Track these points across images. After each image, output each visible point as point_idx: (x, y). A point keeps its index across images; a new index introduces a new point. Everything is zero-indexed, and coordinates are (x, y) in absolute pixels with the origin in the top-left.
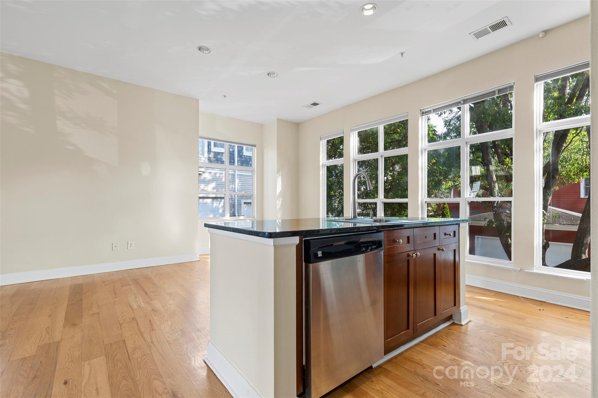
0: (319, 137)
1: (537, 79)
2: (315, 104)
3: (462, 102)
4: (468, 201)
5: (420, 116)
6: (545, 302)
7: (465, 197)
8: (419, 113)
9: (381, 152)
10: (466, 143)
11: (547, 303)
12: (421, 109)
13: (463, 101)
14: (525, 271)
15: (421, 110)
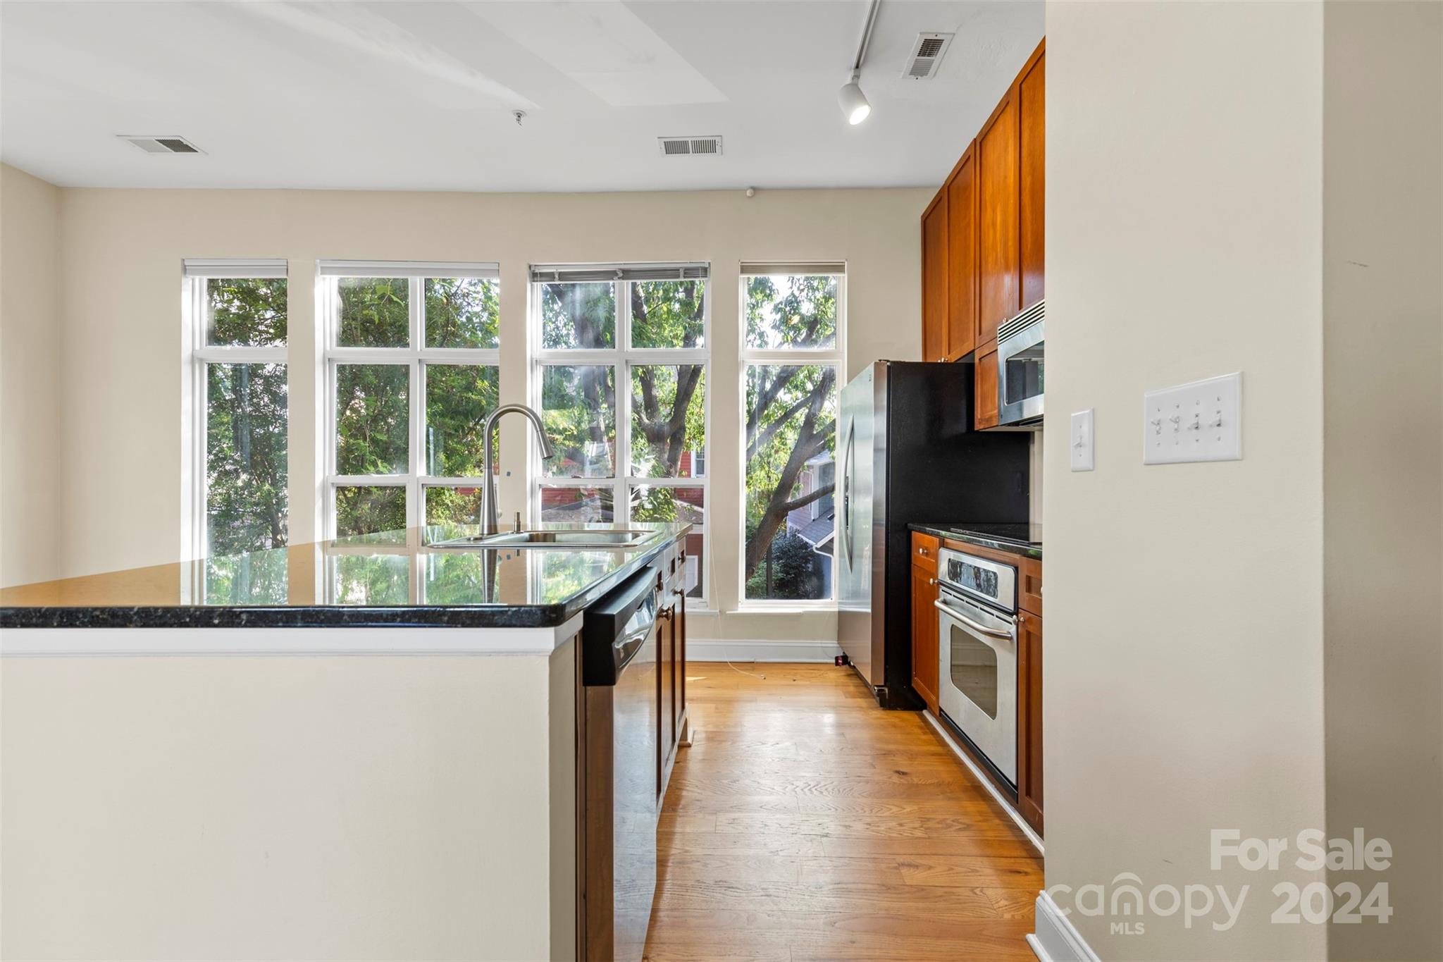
0: (180, 262)
1: (745, 269)
2: (178, 146)
3: (621, 275)
4: (630, 485)
5: (528, 279)
6: (753, 662)
7: (625, 476)
8: (526, 273)
9: (419, 350)
10: (627, 362)
11: (757, 663)
12: (532, 264)
13: (623, 273)
14: (728, 612)
15: (530, 267)
